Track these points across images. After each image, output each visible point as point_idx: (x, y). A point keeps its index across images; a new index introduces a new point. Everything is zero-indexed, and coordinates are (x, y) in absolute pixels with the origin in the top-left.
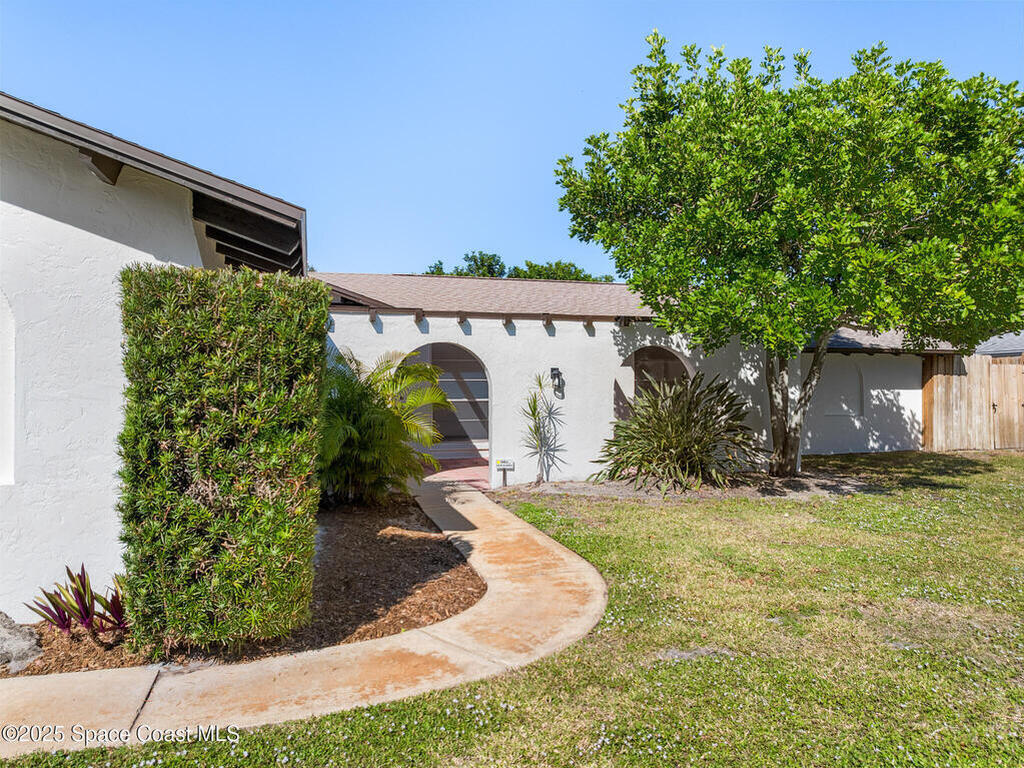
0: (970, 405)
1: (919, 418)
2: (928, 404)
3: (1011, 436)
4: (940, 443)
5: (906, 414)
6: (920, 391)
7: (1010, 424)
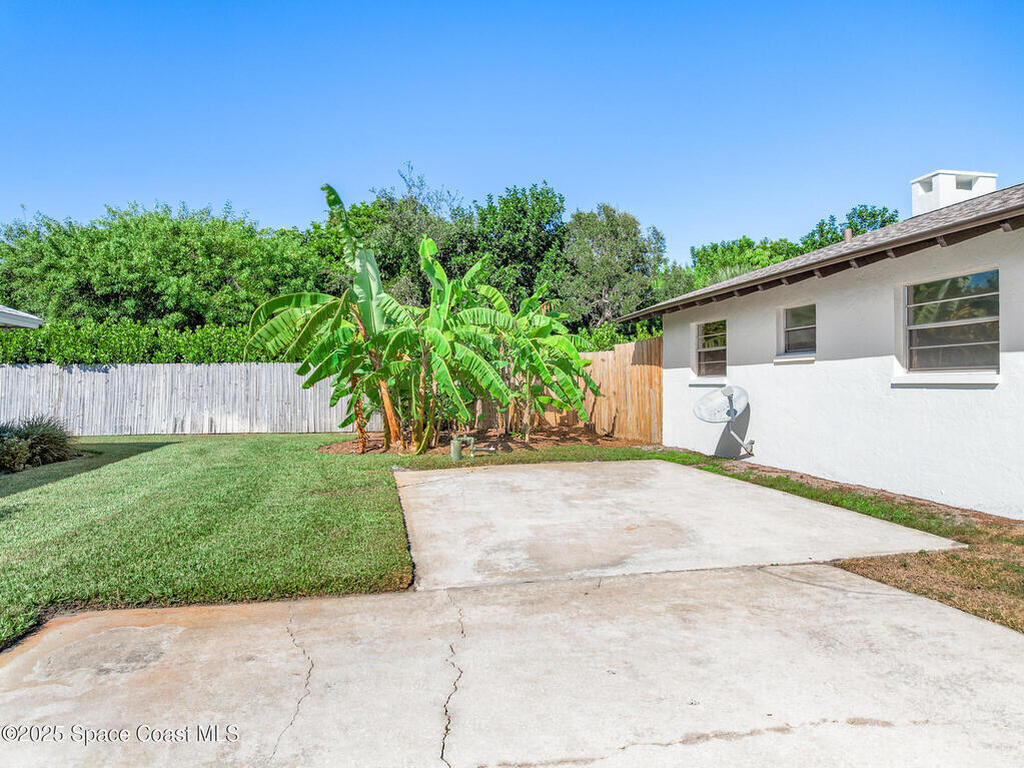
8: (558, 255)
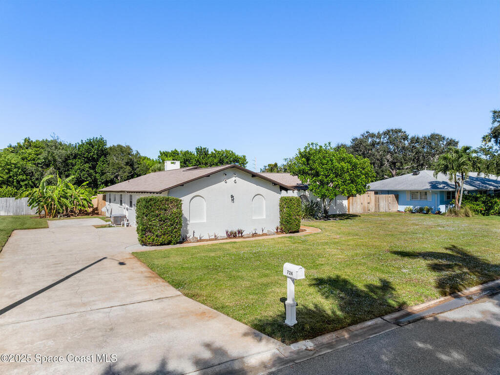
0: (357, 203)
1: (347, 206)
2: (349, 203)
3: (365, 210)
4: (351, 212)
5: (344, 205)
6: (347, 201)
7: (365, 207)
8: (104, 160)
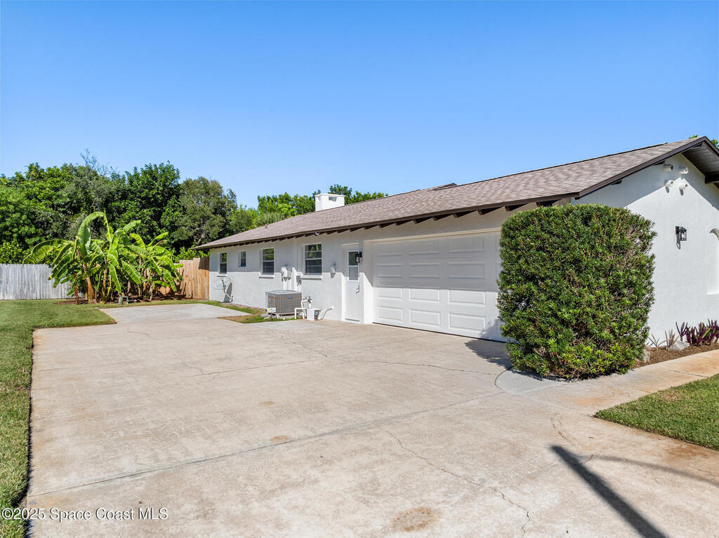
8: (175, 203)
